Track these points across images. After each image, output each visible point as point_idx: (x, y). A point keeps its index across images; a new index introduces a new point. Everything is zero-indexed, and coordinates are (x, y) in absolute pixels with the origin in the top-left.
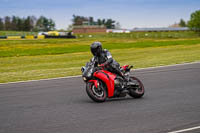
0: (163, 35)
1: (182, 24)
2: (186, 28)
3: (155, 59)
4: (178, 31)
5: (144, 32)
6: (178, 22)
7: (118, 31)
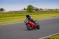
0: (19, 13)
1: (25, 9)
2: (26, 11)
3: (16, 20)
4: (23, 12)
5: (13, 12)
6: (24, 9)
7: (5, 12)
